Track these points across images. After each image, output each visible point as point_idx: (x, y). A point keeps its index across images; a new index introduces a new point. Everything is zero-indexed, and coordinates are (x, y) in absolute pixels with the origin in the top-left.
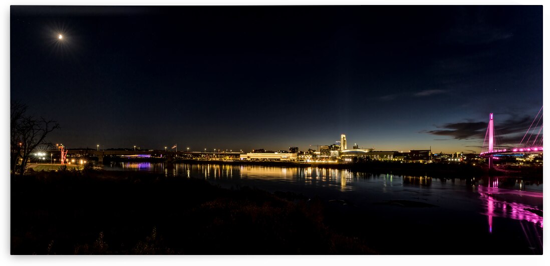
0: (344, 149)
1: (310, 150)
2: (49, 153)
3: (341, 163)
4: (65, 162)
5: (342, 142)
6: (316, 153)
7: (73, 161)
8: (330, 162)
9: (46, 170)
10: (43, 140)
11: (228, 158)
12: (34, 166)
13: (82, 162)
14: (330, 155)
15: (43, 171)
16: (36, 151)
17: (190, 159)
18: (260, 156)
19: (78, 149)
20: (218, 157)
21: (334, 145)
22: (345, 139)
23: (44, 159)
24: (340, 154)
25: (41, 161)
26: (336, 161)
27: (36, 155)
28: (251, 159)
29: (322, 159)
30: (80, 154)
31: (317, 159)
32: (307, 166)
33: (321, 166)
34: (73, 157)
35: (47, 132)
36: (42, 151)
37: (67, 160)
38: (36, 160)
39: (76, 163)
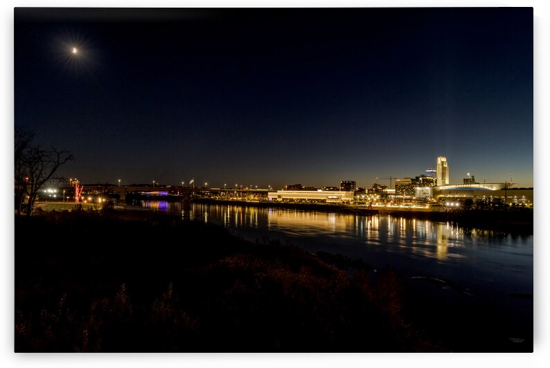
0: (444, 184)
1: (375, 186)
2: (61, 189)
3: (436, 209)
4: (80, 200)
5: (439, 170)
6: (389, 191)
7: (90, 199)
8: (415, 207)
9: (57, 210)
10: (54, 174)
11: (252, 197)
12: (43, 205)
13: (100, 200)
14: (414, 195)
15: (54, 211)
16: (46, 188)
17: (207, 197)
18: (295, 195)
19: (96, 185)
20: (239, 196)
21: (423, 176)
22: (446, 166)
23: (55, 196)
24: (435, 193)
25: (52, 199)
26: (427, 207)
27: (45, 191)
28: (283, 199)
29: (399, 201)
30: (98, 189)
31: (388, 201)
32: (371, 212)
33: (396, 214)
34: (90, 195)
35: (58, 164)
36: (53, 187)
37: (83, 198)
38: (45, 198)
39: (93, 202)
